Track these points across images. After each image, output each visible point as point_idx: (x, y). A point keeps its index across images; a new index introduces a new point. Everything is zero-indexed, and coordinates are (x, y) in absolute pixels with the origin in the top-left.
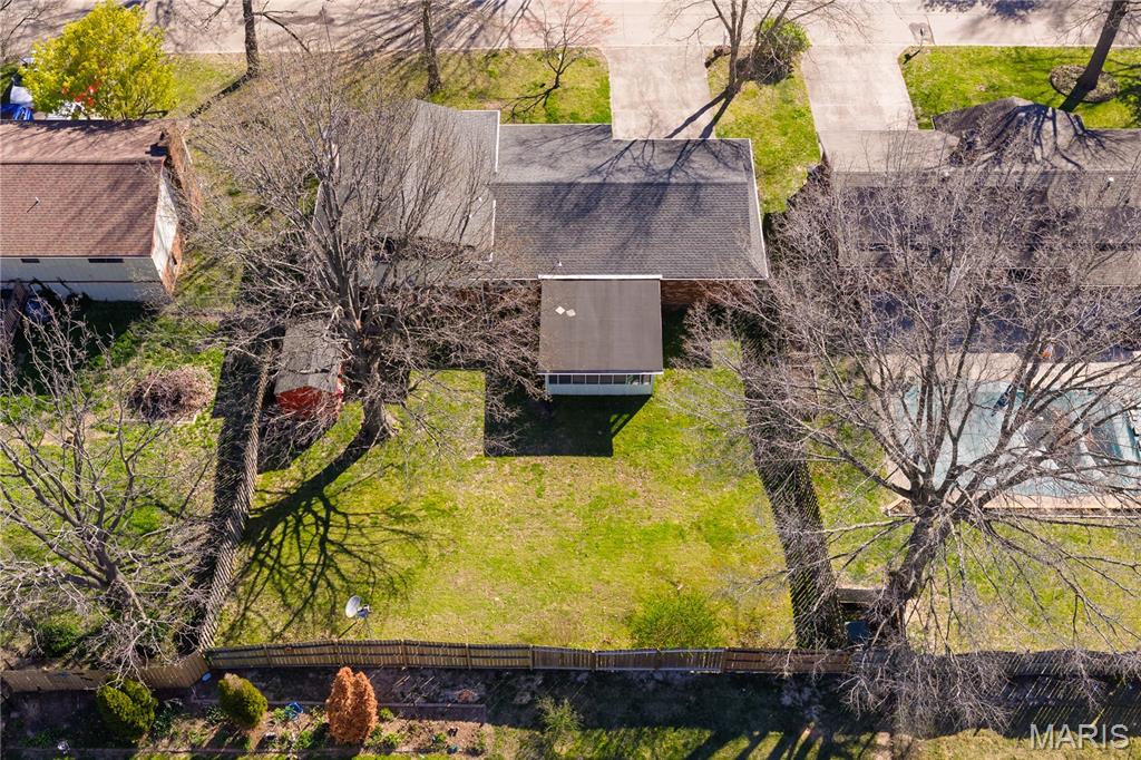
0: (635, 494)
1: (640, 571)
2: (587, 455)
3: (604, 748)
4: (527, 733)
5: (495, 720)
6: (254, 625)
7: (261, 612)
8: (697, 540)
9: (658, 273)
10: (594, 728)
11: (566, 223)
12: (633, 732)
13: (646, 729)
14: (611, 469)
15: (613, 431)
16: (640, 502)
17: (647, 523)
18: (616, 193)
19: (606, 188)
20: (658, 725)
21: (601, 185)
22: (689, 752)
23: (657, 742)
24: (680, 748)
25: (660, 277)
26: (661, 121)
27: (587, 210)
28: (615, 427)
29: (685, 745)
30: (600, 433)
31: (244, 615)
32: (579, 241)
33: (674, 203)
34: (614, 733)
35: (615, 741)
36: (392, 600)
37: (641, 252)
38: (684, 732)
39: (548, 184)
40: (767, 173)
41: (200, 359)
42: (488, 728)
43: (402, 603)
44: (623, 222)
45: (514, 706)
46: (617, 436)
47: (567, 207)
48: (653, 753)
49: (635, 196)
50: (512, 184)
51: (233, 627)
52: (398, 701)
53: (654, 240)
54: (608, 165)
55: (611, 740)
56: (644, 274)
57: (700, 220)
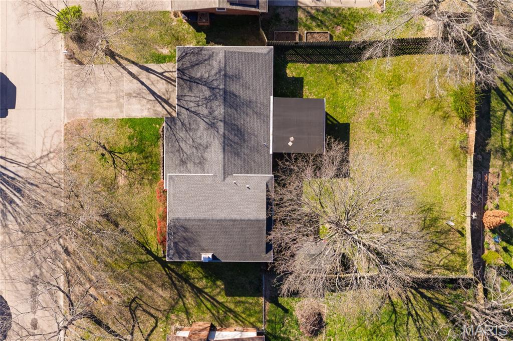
0: (372, 114)
1: (418, 113)
2: (349, 134)
3: (497, 128)
4: (492, 156)
5: (488, 168)
6: (447, 261)
7: (440, 260)
8: (399, 90)
9: (270, 98)
10: (490, 132)
11: (245, 141)
12: (492, 118)
13: (491, 113)
14: (356, 124)
15: (336, 123)
16: (376, 112)
17: (389, 109)
18: (230, 116)
19: (227, 120)
20: (489, 108)
21: (225, 123)
22: (499, 98)
23: (495, 109)
24: (497, 102)
25: (272, 97)
26: (134, 92)
27: (239, 130)
28: (334, 121)
29: (496, 99)
30: (337, 128)
31: (441, 266)
32: (253, 134)
33: (235, 88)
34: (492, 125)
35: (495, 125)
36: (434, 210)
37: (259, 105)
38: (492, 98)
39: (224, 149)
40: (178, 40)
41: (291, 308)
42: (491, 170)
43: (435, 206)
44: (244, 113)
45: (483, 161)
46: (339, 121)
47: (236, 139)
48: (499, 111)
49: (231, 107)
50: (224, 166)
51: (448, 270)
52: (481, 204)
53: (254, 99)
54: (204, 119)
55: (495, 126)
56: (270, 105)
57: (244, 75)
